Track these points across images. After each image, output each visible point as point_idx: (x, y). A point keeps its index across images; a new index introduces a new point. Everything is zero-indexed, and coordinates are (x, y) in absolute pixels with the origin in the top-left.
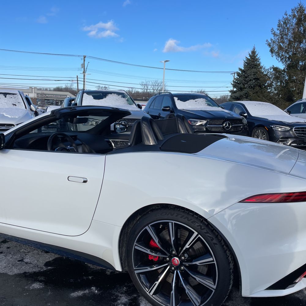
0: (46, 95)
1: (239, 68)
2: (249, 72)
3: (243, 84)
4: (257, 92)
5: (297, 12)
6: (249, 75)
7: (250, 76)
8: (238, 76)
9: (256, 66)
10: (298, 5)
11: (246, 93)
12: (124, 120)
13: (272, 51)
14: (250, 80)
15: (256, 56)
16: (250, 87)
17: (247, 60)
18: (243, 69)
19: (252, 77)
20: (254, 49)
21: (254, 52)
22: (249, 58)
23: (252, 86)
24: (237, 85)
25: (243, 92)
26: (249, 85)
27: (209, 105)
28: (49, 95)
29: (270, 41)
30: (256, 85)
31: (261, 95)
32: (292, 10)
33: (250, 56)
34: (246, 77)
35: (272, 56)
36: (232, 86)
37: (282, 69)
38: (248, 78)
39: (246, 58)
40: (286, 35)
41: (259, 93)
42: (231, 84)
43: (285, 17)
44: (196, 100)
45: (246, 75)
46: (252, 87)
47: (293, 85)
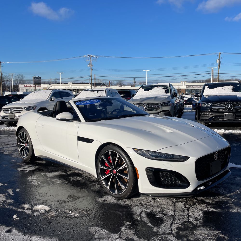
0: (193, 86)
28: (196, 86)
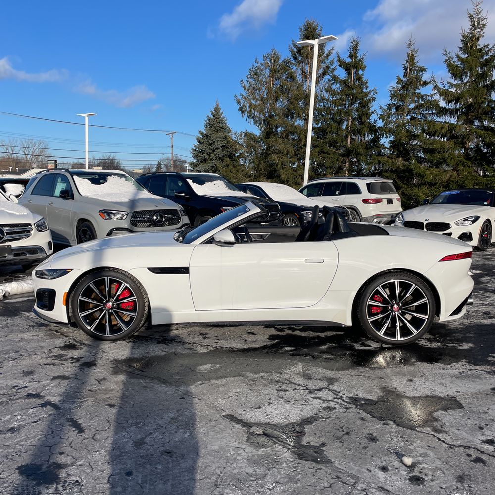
1: (200, 132)
2: (214, 137)
3: (207, 153)
4: (227, 166)
5: (271, 60)
6: (214, 142)
7: (216, 143)
8: (199, 141)
9: (222, 128)
10: (271, 51)
11: (214, 167)
12: (159, 212)
13: (242, 110)
14: (217, 149)
15: (221, 115)
16: (218, 159)
17: (209, 120)
18: (205, 132)
19: (219, 144)
20: (218, 105)
21: (217, 109)
22: (212, 117)
23: (220, 156)
24: (199, 154)
25: (209, 165)
26: (215, 155)
27: (230, 188)
29: (240, 97)
30: (225, 155)
31: (233, 170)
32: (264, 57)
33: (212, 114)
34: (211, 144)
35: (243, 117)
36: (191, 155)
37: (258, 135)
38: (213, 146)
39: (208, 116)
40: (259, 89)
41: (231, 167)
42: (191, 153)
43: (256, 65)
44: (214, 182)
45: (210, 141)
46: (219, 158)
47: (276, 157)
